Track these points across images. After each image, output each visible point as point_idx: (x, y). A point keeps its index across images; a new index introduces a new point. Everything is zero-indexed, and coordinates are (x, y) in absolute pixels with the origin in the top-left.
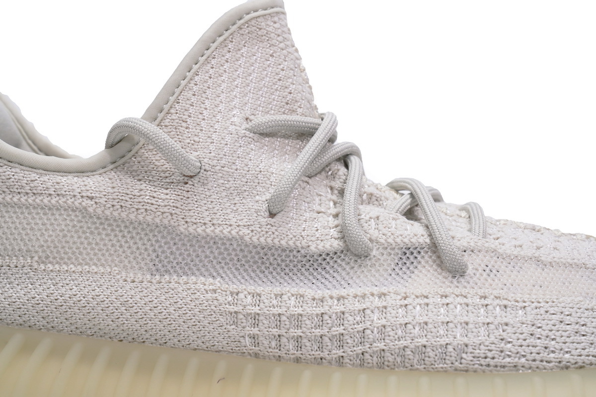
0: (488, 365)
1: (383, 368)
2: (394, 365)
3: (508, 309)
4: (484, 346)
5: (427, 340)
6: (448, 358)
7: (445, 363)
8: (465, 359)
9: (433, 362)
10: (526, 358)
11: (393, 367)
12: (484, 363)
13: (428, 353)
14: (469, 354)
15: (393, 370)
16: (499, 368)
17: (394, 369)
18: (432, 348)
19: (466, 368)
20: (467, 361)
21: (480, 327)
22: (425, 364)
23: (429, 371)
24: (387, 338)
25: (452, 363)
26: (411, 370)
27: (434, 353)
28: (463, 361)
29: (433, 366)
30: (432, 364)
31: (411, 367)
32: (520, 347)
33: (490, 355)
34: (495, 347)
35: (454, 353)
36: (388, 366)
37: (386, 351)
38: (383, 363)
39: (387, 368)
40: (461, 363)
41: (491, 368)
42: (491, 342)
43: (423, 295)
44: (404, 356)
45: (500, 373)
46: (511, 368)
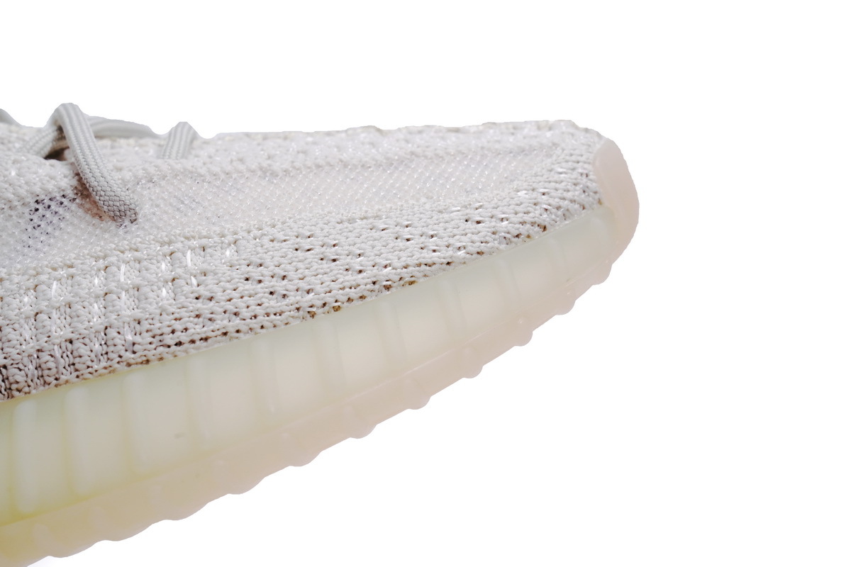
0: (179, 344)
1: (13, 397)
2: (29, 386)
3: (208, 250)
4: (168, 315)
5: (72, 330)
6: (112, 348)
7: (108, 359)
8: (139, 344)
9: (89, 363)
10: (241, 316)
11: (26, 389)
12: (172, 342)
13: (77, 350)
14: (145, 334)
15: (28, 395)
16: (198, 343)
17: (29, 393)
18: (81, 340)
19: (145, 359)
20: (142, 345)
21: (159, 289)
22: (76, 370)
23: (85, 379)
24: (7, 344)
25: (120, 357)
26: (56, 386)
27: (87, 348)
28: (136, 348)
29: (90, 370)
30: (88, 367)
31: (55, 381)
32: (228, 302)
33: (178, 326)
34: (186, 312)
35: (120, 339)
36: (19, 391)
37: (9, 367)
38: (10, 389)
39: (18, 393)
40: (134, 353)
41: (187, 346)
42: (180, 306)
43: (65, 265)
44: (40, 367)
45: (201, 351)
46: (219, 338)
